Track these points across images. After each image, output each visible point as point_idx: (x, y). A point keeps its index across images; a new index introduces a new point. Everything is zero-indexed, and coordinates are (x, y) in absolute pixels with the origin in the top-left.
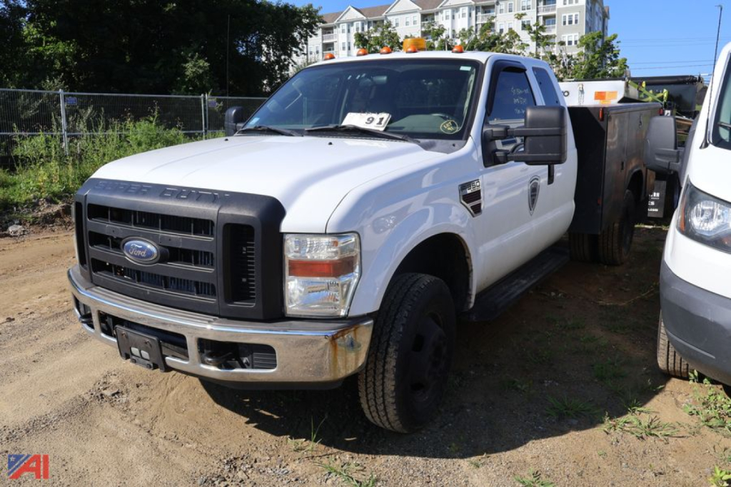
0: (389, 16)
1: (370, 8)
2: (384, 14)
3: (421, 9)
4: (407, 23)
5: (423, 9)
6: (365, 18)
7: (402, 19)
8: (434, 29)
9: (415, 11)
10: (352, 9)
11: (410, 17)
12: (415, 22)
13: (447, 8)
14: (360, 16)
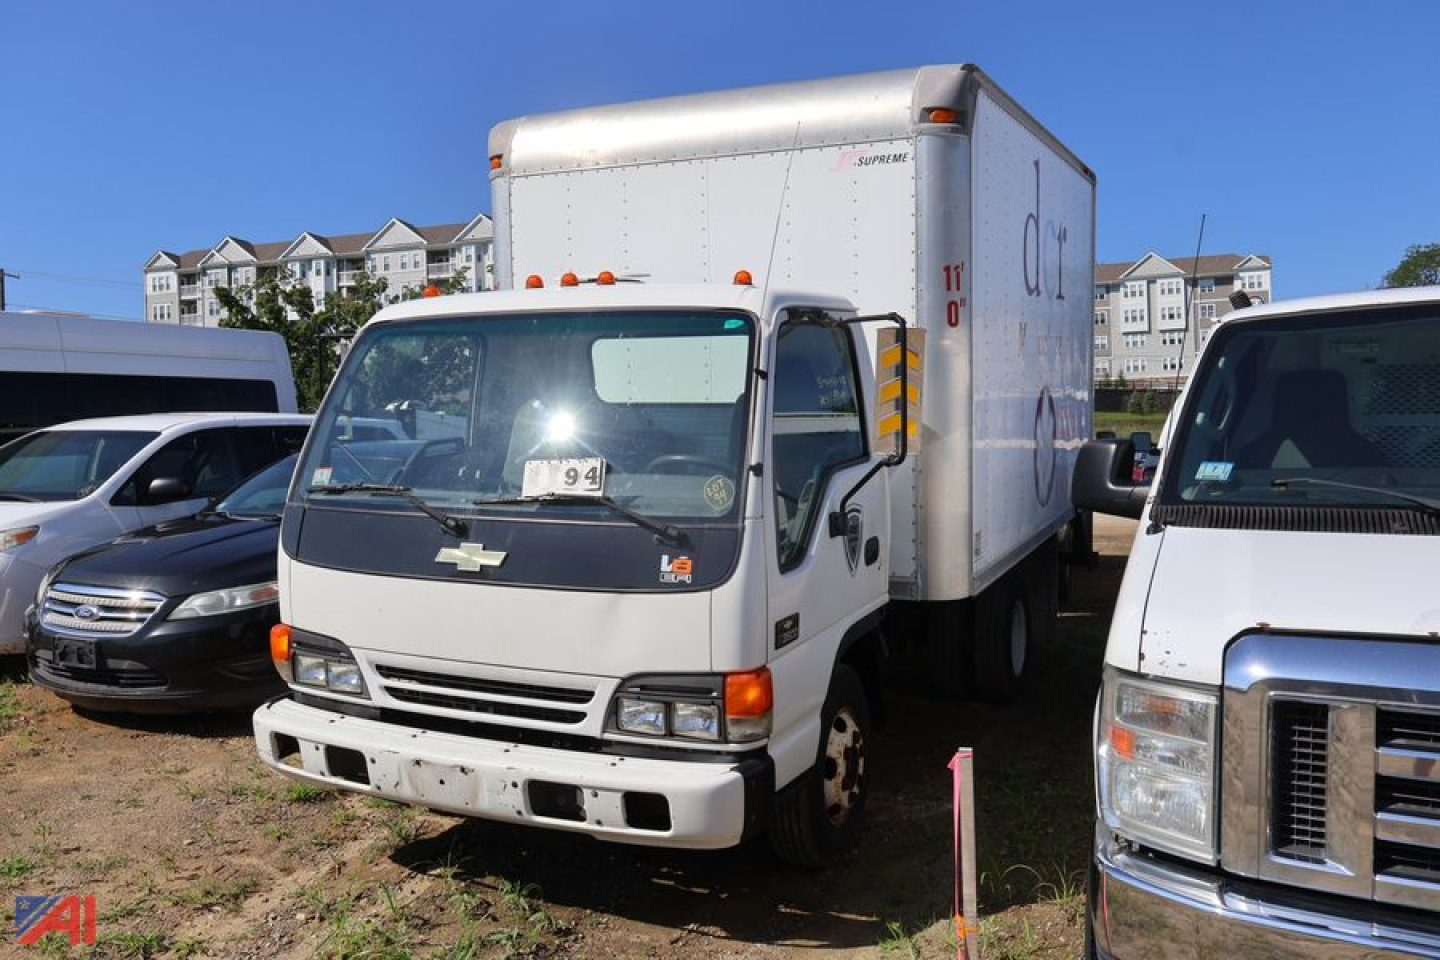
0: (374, 252)
1: (340, 238)
2: (365, 249)
3: (425, 242)
4: (403, 266)
5: (429, 243)
6: (330, 253)
7: (394, 258)
9: (414, 246)
10: (309, 238)
11: (408, 257)
12: (416, 264)
13: (469, 243)
14: (324, 250)
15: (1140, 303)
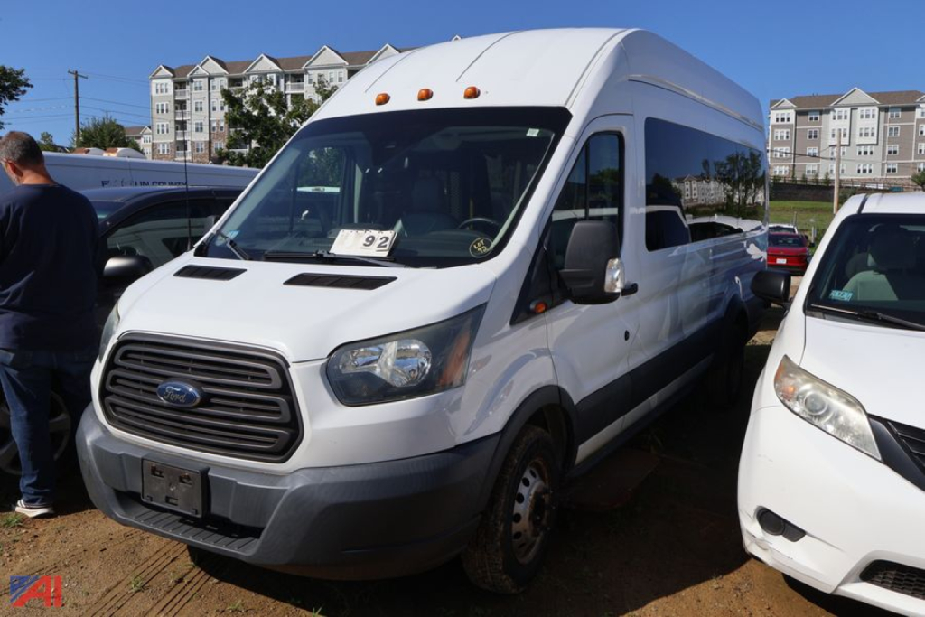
0: (310, 69)
1: (287, 59)
2: (304, 67)
3: (347, 64)
5: (350, 64)
6: (280, 70)
7: (325, 74)
8: (325, 90)
9: (339, 66)
10: (265, 58)
11: (334, 74)
14: (275, 67)
15: (845, 124)
